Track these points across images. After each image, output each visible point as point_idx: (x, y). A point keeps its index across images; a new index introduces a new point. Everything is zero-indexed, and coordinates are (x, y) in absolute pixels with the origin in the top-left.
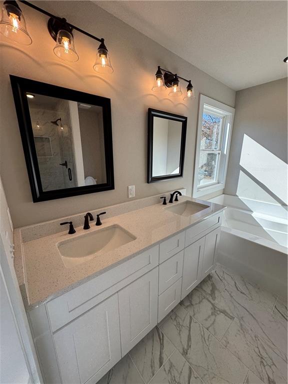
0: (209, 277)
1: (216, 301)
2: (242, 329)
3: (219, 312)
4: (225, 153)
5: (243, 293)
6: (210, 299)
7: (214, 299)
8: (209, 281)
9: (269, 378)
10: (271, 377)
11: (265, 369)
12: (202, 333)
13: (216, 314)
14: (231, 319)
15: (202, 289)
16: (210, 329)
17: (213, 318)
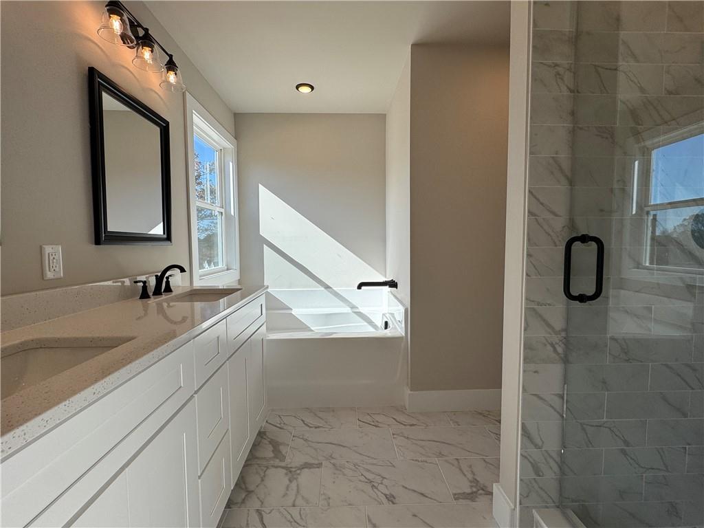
0: (261, 434)
1: (288, 460)
2: (337, 469)
3: (298, 472)
4: (232, 213)
5: (319, 427)
6: (277, 462)
7: (283, 458)
8: (263, 440)
9: (386, 495)
10: (387, 493)
11: (379, 490)
12: (289, 517)
13: (295, 476)
14: (318, 467)
15: (257, 458)
16: (297, 503)
17: (294, 485)
